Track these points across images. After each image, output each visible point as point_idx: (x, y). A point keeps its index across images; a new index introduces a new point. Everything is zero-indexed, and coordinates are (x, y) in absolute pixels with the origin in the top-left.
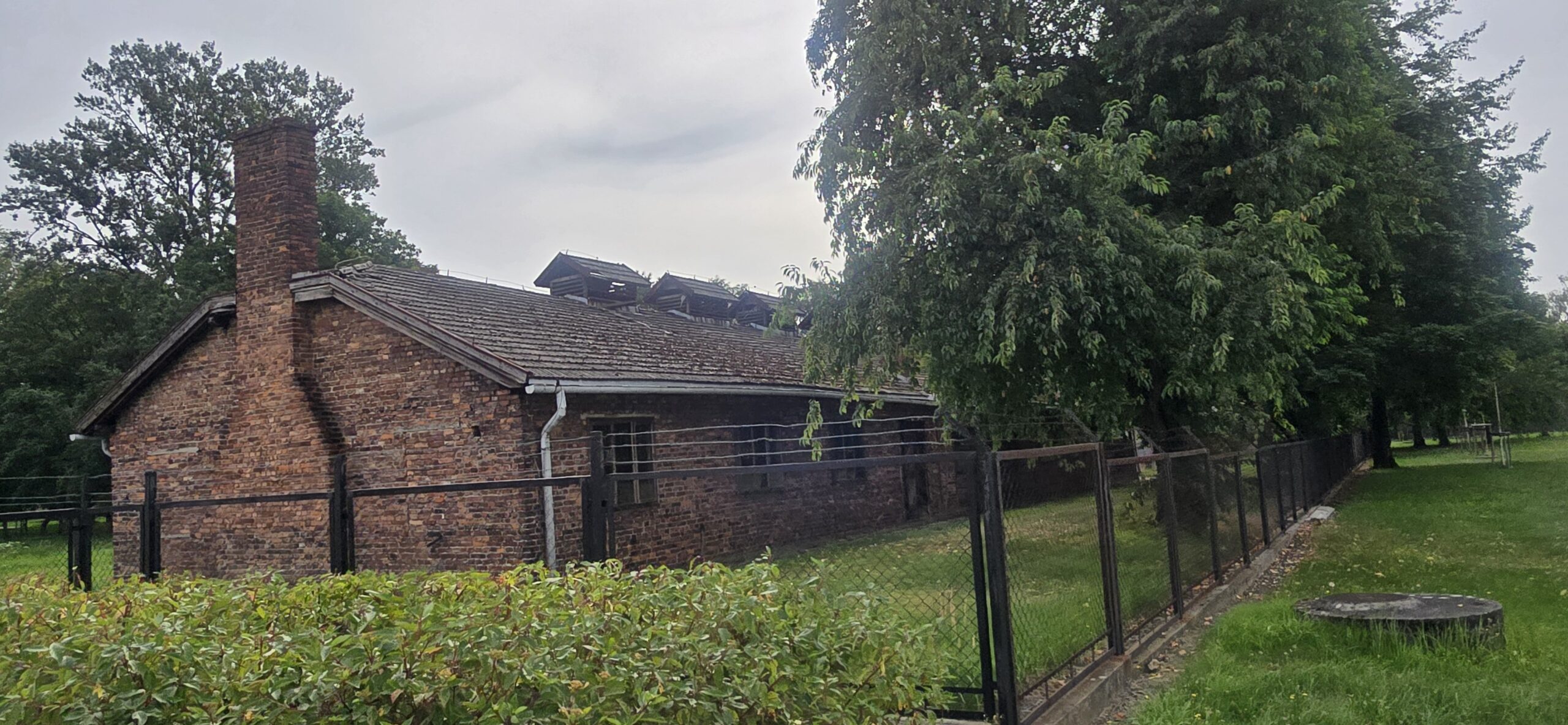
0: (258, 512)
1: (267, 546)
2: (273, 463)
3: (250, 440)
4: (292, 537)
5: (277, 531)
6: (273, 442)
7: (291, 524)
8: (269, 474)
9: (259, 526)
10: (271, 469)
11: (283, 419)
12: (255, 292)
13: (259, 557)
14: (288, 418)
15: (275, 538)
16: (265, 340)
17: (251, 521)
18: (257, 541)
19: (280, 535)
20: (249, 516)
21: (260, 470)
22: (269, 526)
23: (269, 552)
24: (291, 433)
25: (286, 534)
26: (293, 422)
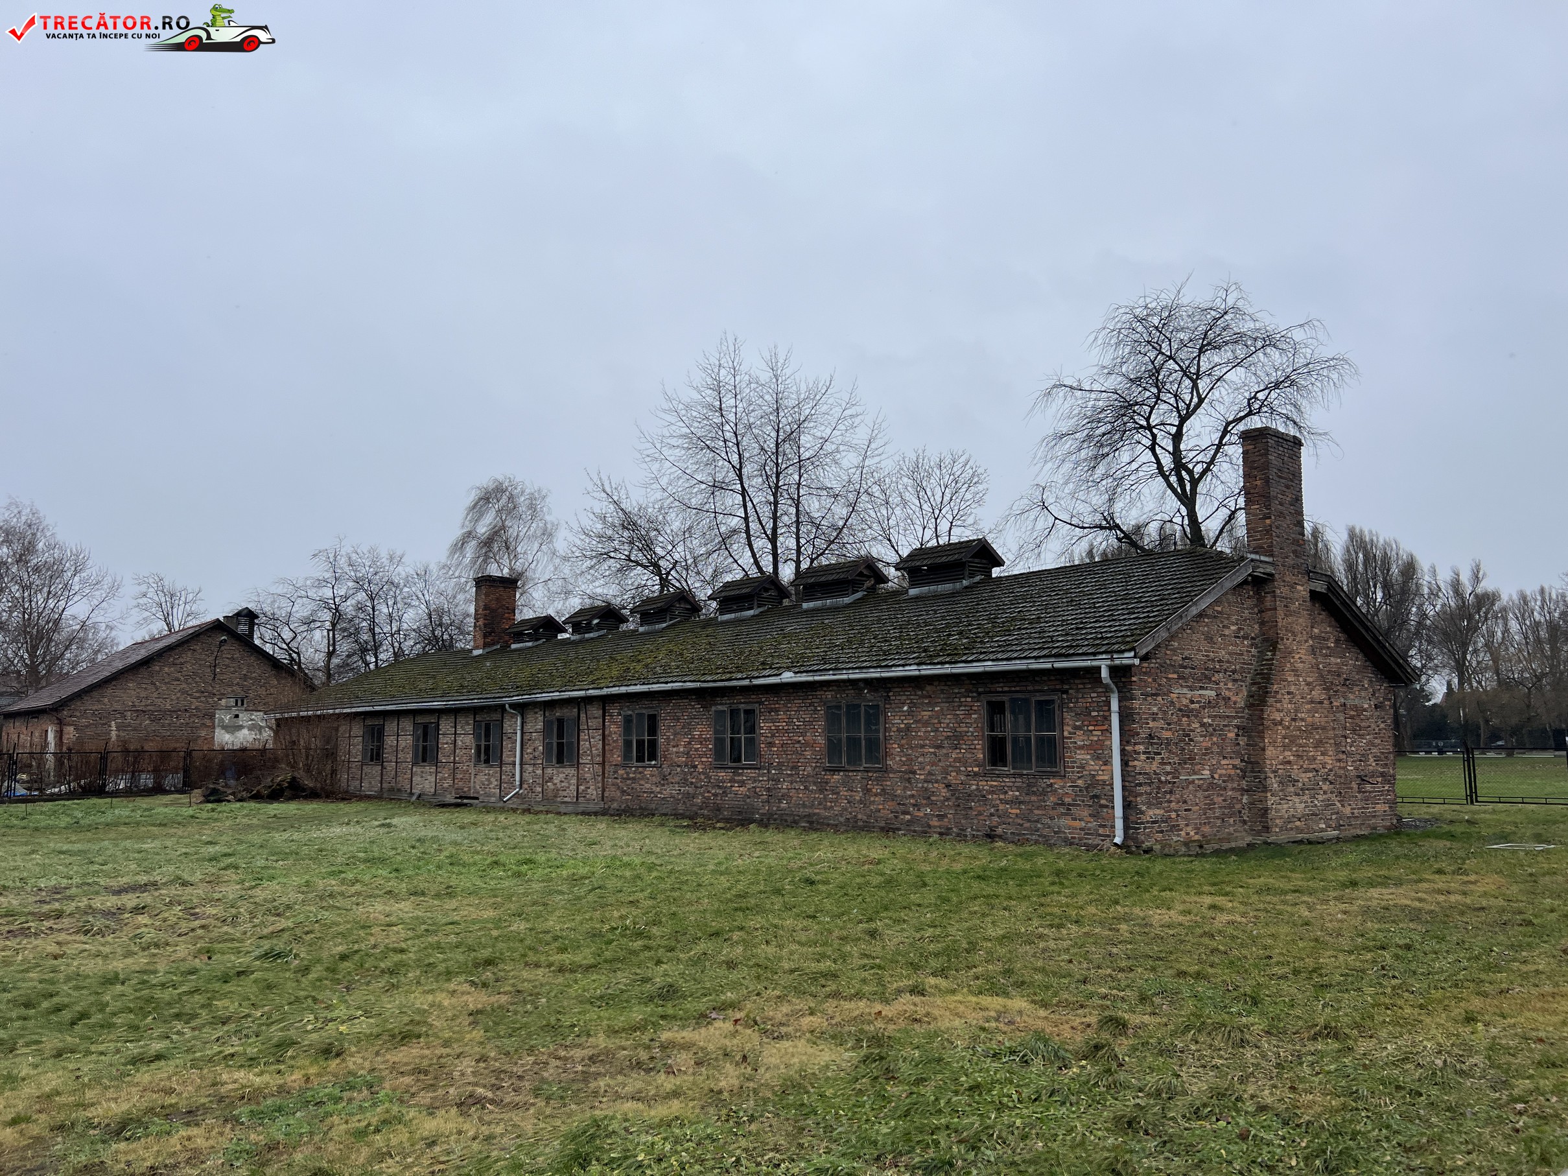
0: (1294, 756)
1: (1300, 785)
2: (1303, 716)
3: (1288, 693)
4: (1315, 777)
5: (1306, 771)
6: (1303, 698)
7: (1315, 766)
8: (1300, 724)
9: (1295, 767)
11: (1308, 680)
13: (1296, 794)
14: (1311, 680)
15: (1306, 778)
16: (1295, 612)
18: (1294, 781)
19: (1308, 775)
20: (1288, 759)
22: (1301, 767)
24: (1313, 692)
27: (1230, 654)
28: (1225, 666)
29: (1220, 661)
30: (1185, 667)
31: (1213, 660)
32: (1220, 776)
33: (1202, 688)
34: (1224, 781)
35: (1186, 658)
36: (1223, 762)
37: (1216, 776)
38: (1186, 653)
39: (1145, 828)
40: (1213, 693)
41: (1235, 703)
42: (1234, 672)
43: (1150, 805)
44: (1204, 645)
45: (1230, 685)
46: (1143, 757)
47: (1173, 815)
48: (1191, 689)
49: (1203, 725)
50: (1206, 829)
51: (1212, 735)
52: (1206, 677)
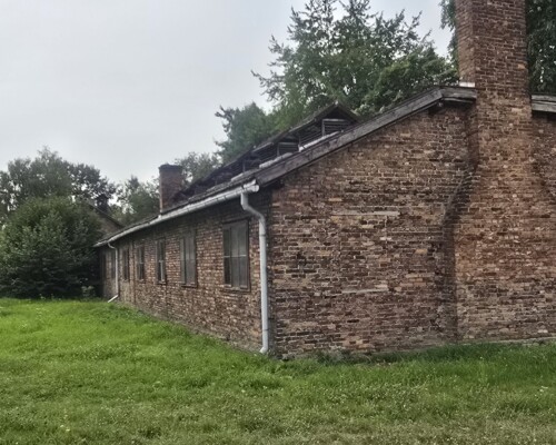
0: (500, 267)
1: (509, 294)
2: (516, 229)
3: (493, 209)
4: (533, 286)
5: (519, 281)
6: (516, 213)
7: (533, 276)
8: (512, 237)
9: (502, 278)
10: (515, 234)
11: (526, 196)
12: (495, 93)
13: (502, 303)
14: (531, 196)
15: (519, 288)
16: (507, 133)
17: (494, 274)
18: (500, 291)
19: (522, 284)
20: (491, 271)
21: (503, 234)
22: (512, 277)
23: (512, 298)
24: (533, 207)
25: (527, 284)
26: (535, 200)
27: (422, 176)
28: (414, 187)
29: (408, 183)
30: (355, 191)
31: (397, 183)
32: (404, 289)
33: (377, 209)
34: (409, 294)
35: (356, 182)
36: (408, 276)
37: (398, 289)
38: (356, 178)
39: (288, 339)
40: (396, 214)
41: (428, 221)
42: (427, 193)
43: (296, 318)
44: (385, 170)
45: (421, 205)
46: (286, 275)
47: (332, 326)
48: (362, 211)
49: (378, 243)
50: (382, 338)
51: (391, 251)
52: (385, 199)
